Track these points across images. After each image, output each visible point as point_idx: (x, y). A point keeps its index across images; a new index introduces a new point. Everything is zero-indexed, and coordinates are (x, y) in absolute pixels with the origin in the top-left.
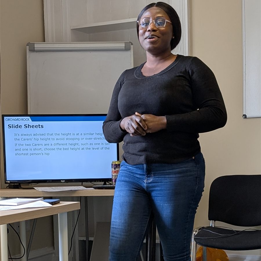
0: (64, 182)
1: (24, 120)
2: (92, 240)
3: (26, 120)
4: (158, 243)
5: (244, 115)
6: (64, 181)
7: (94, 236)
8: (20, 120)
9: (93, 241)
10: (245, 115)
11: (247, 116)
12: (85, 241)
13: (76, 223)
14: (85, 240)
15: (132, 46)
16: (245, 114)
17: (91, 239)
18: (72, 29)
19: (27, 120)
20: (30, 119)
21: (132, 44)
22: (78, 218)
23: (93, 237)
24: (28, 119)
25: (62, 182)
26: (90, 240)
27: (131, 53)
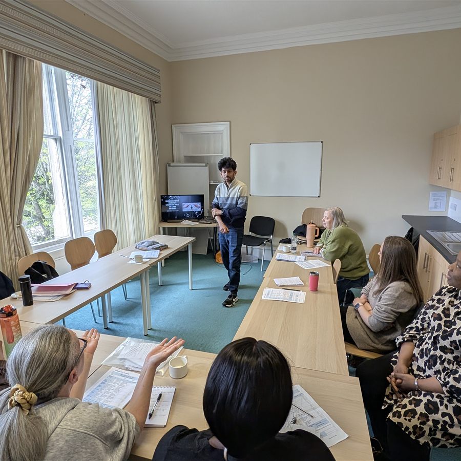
25: (183, 220)
27: (208, 167)
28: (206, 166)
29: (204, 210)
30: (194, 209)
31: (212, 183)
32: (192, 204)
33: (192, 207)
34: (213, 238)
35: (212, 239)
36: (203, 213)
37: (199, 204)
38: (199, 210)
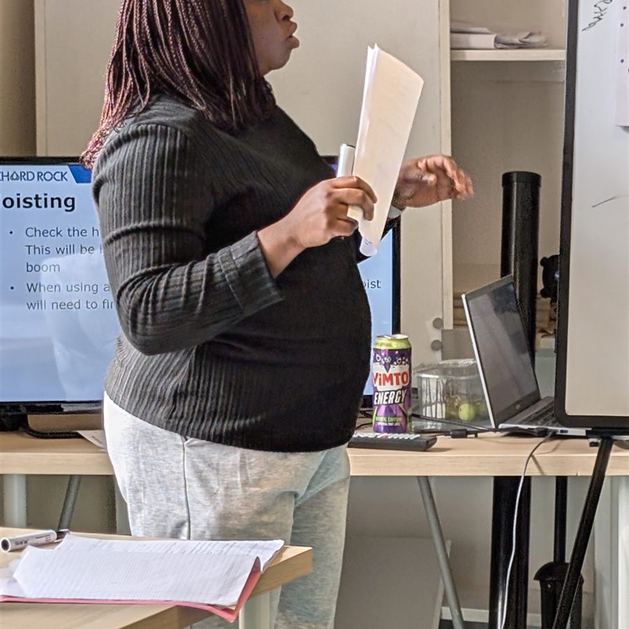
1: (48, 176)
3: (53, 176)
8: (30, 176)
19: (58, 176)
20: (69, 175)
24: (62, 176)
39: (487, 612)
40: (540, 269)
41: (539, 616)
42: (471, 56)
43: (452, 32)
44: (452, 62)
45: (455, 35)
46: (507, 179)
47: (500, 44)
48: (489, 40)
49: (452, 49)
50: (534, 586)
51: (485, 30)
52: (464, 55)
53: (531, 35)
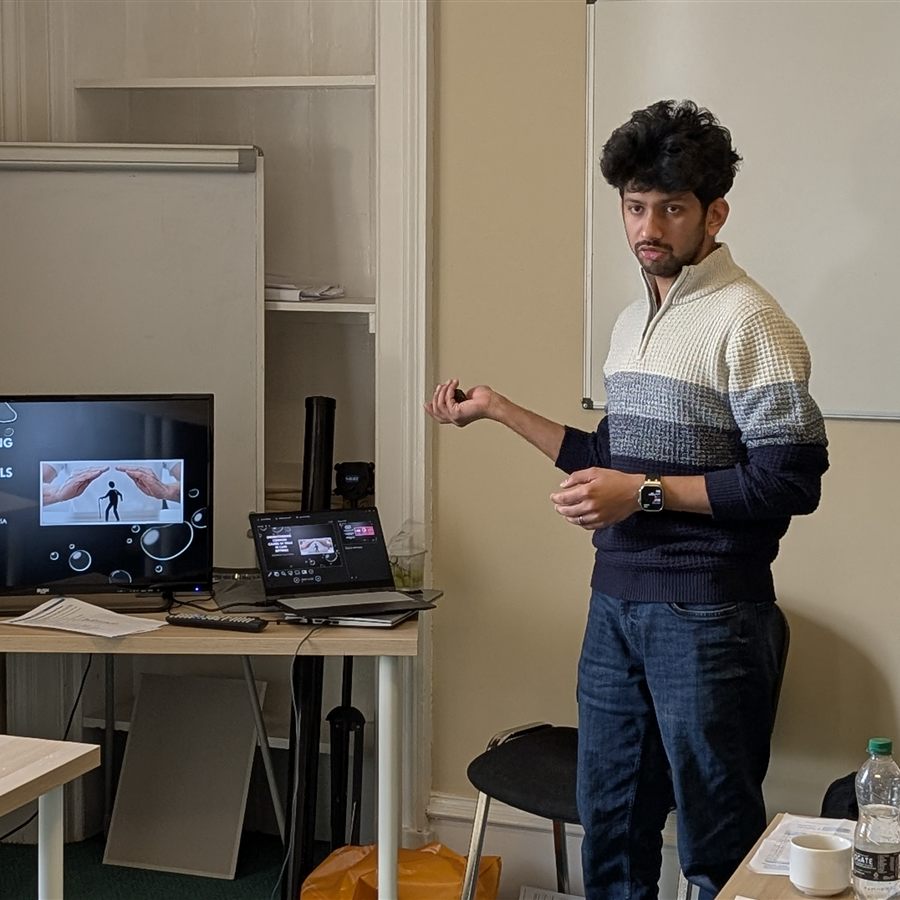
0: (47, 593)
2: (126, 730)
4: (326, 755)
5: (585, 401)
6: (48, 590)
7: (133, 719)
9: (127, 733)
10: (589, 399)
11: (594, 403)
12: (104, 731)
13: (75, 700)
14: (103, 727)
15: (260, 160)
16: (588, 397)
17: (122, 726)
18: (78, 87)
21: (261, 153)
22: (83, 682)
23: (128, 720)
25: (39, 594)
26: (117, 729)
27: (258, 180)
28: (245, 168)
29: (208, 518)
30: (135, 509)
31: (290, 302)
32: (115, 471)
33: (113, 496)
34: (284, 744)
35: (272, 751)
36: (205, 538)
37: (170, 473)
38: (174, 514)
39: (288, 741)
40: (334, 473)
41: (329, 745)
42: (283, 307)
43: (266, 287)
44: (266, 311)
45: (269, 290)
46: (309, 402)
47: (304, 297)
48: (295, 295)
49: (266, 300)
50: (325, 727)
51: (293, 286)
52: (276, 306)
53: (331, 288)
